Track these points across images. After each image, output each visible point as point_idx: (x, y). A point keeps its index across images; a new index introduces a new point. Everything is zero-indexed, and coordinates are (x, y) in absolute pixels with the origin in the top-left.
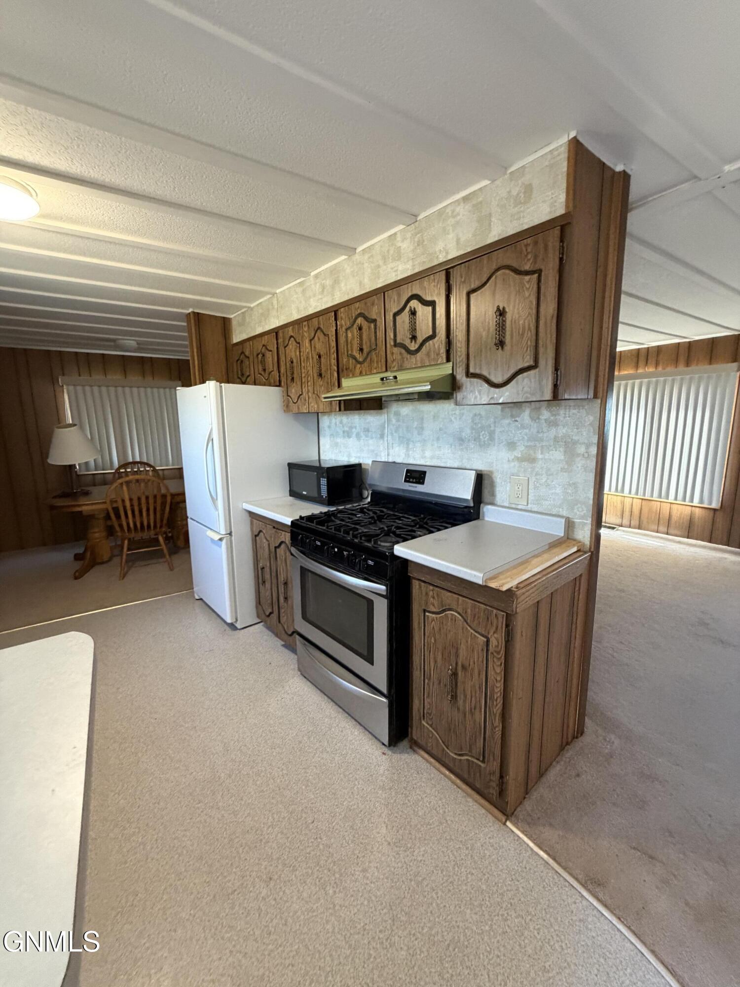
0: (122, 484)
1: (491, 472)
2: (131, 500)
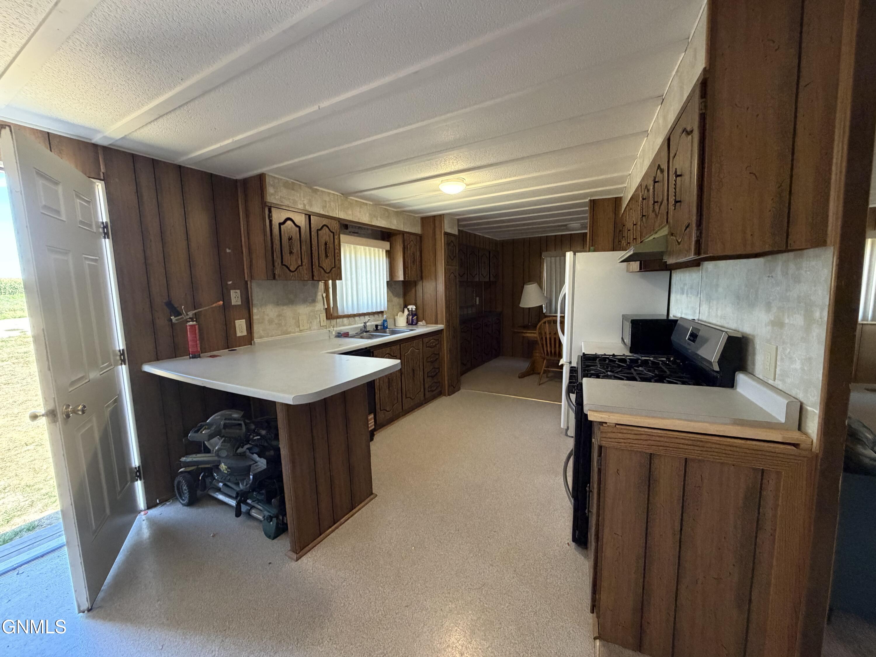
0: (545, 323)
1: (754, 336)
2: (550, 334)
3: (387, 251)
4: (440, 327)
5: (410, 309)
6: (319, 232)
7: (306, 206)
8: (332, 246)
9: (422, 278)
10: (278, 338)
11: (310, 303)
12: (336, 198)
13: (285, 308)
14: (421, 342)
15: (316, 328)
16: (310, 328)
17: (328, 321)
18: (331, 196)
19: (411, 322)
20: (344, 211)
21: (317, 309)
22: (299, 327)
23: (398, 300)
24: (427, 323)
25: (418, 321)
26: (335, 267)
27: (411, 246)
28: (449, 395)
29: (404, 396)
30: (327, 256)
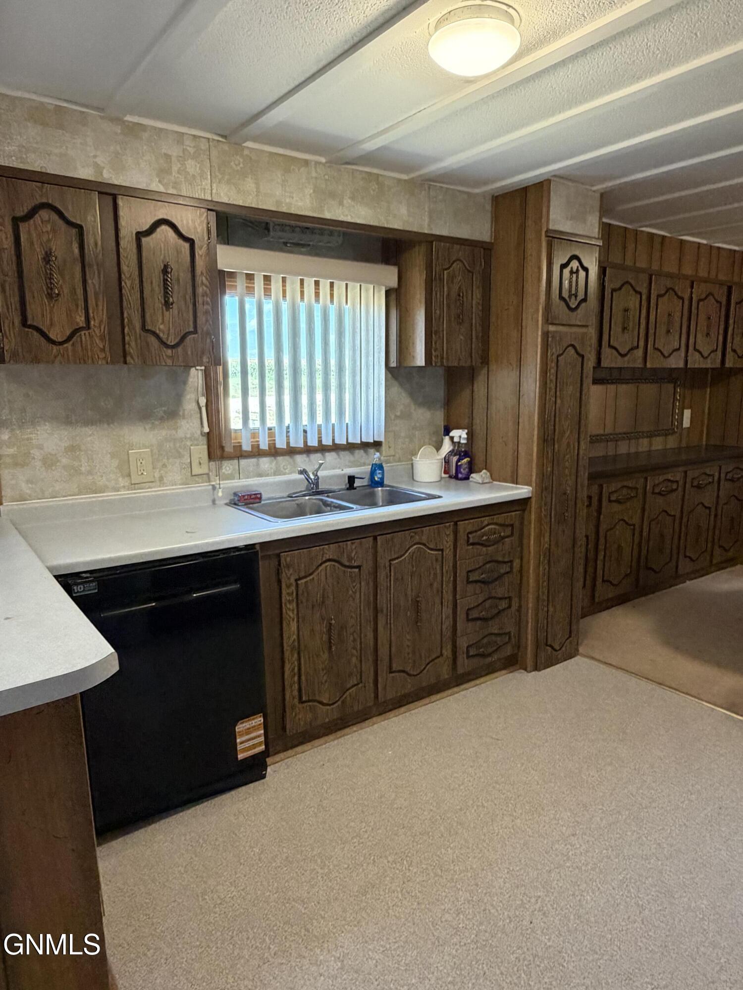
3: (388, 293)
4: (522, 491)
5: (456, 440)
6: (144, 240)
7: (105, 171)
8: (184, 276)
9: (485, 360)
10: (70, 500)
11: (162, 419)
12: (204, 145)
13: (88, 430)
14: (449, 531)
15: (178, 478)
16: (161, 479)
17: (212, 463)
18: (188, 142)
19: (454, 471)
20: (229, 182)
21: (180, 433)
22: (129, 475)
23: (428, 414)
24: (493, 478)
25: (472, 469)
26: (195, 332)
27: (452, 278)
28: (536, 668)
29: (383, 667)
30: (167, 305)
